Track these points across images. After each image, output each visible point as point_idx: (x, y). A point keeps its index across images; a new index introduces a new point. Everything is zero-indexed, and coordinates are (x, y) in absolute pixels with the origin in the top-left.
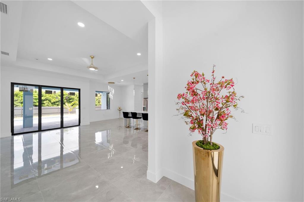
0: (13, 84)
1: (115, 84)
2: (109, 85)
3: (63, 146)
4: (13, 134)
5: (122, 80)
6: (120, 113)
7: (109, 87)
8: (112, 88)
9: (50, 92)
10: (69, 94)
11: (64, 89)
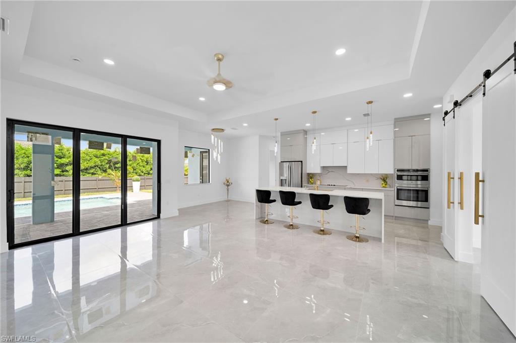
0: (11, 124)
1: (225, 131)
2: (212, 134)
3: (126, 261)
4: (13, 246)
5: (245, 125)
6: (228, 190)
7: (213, 137)
8: (219, 141)
9: (100, 146)
10: (139, 151)
11: (128, 139)
